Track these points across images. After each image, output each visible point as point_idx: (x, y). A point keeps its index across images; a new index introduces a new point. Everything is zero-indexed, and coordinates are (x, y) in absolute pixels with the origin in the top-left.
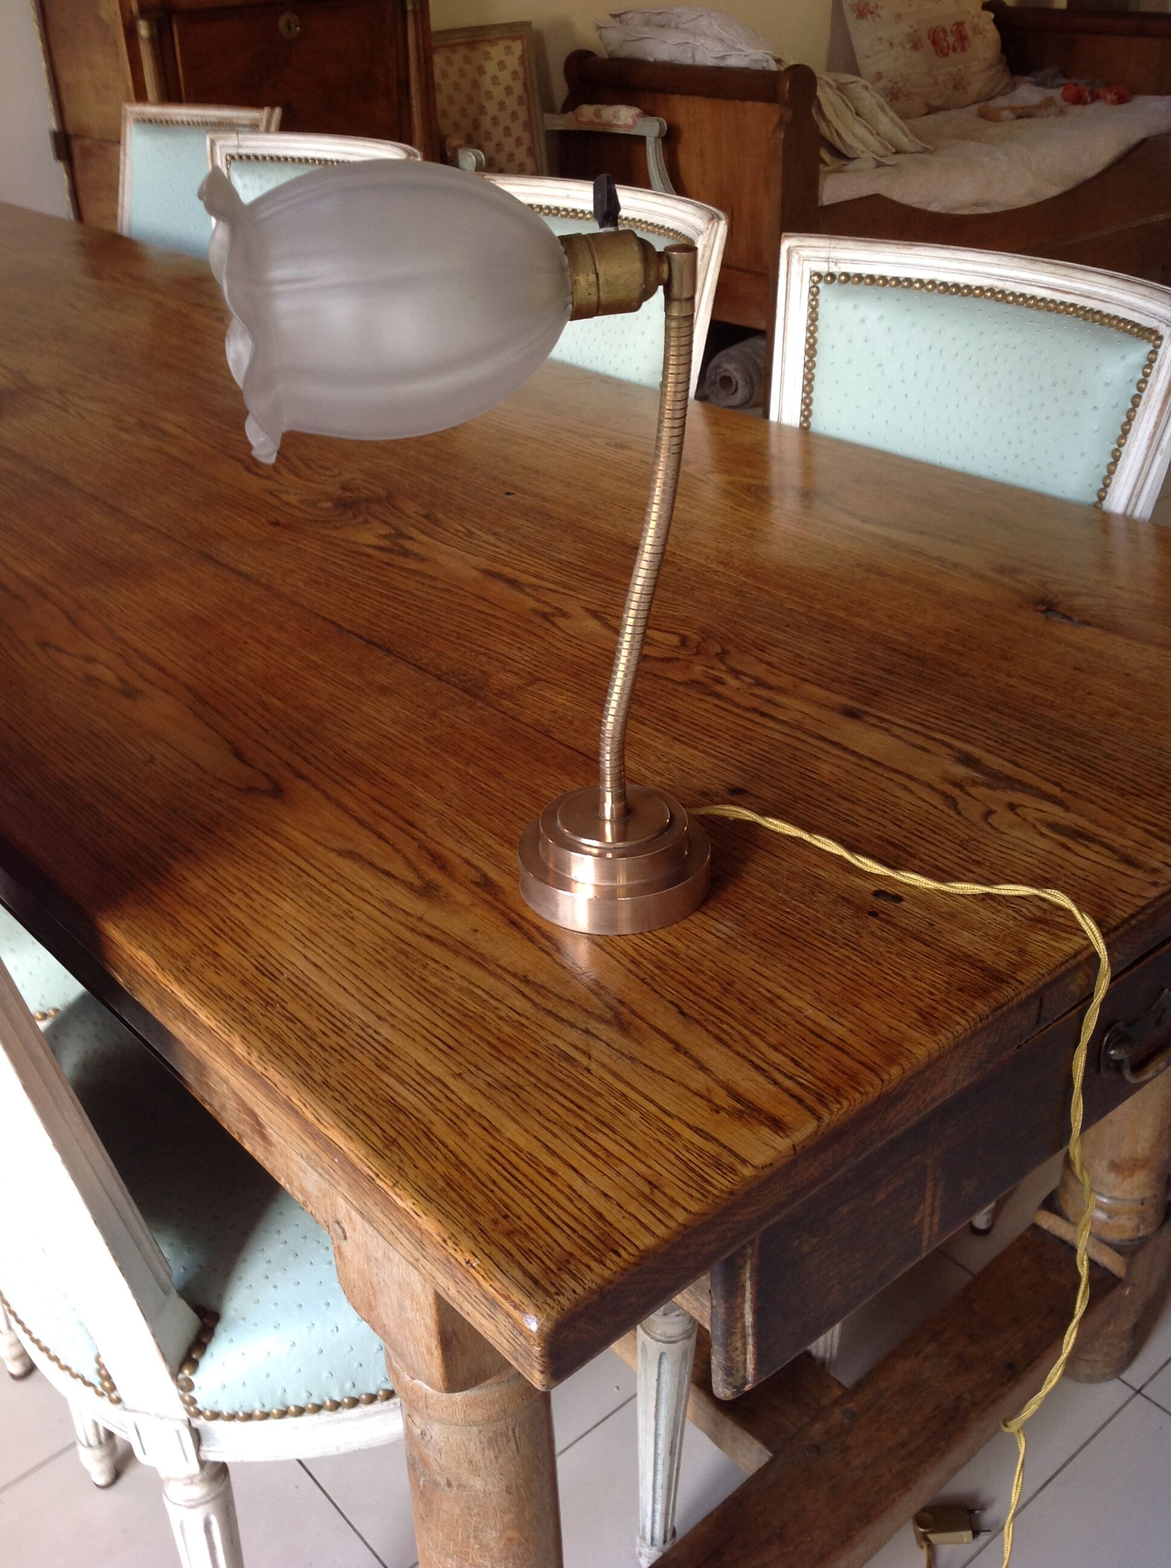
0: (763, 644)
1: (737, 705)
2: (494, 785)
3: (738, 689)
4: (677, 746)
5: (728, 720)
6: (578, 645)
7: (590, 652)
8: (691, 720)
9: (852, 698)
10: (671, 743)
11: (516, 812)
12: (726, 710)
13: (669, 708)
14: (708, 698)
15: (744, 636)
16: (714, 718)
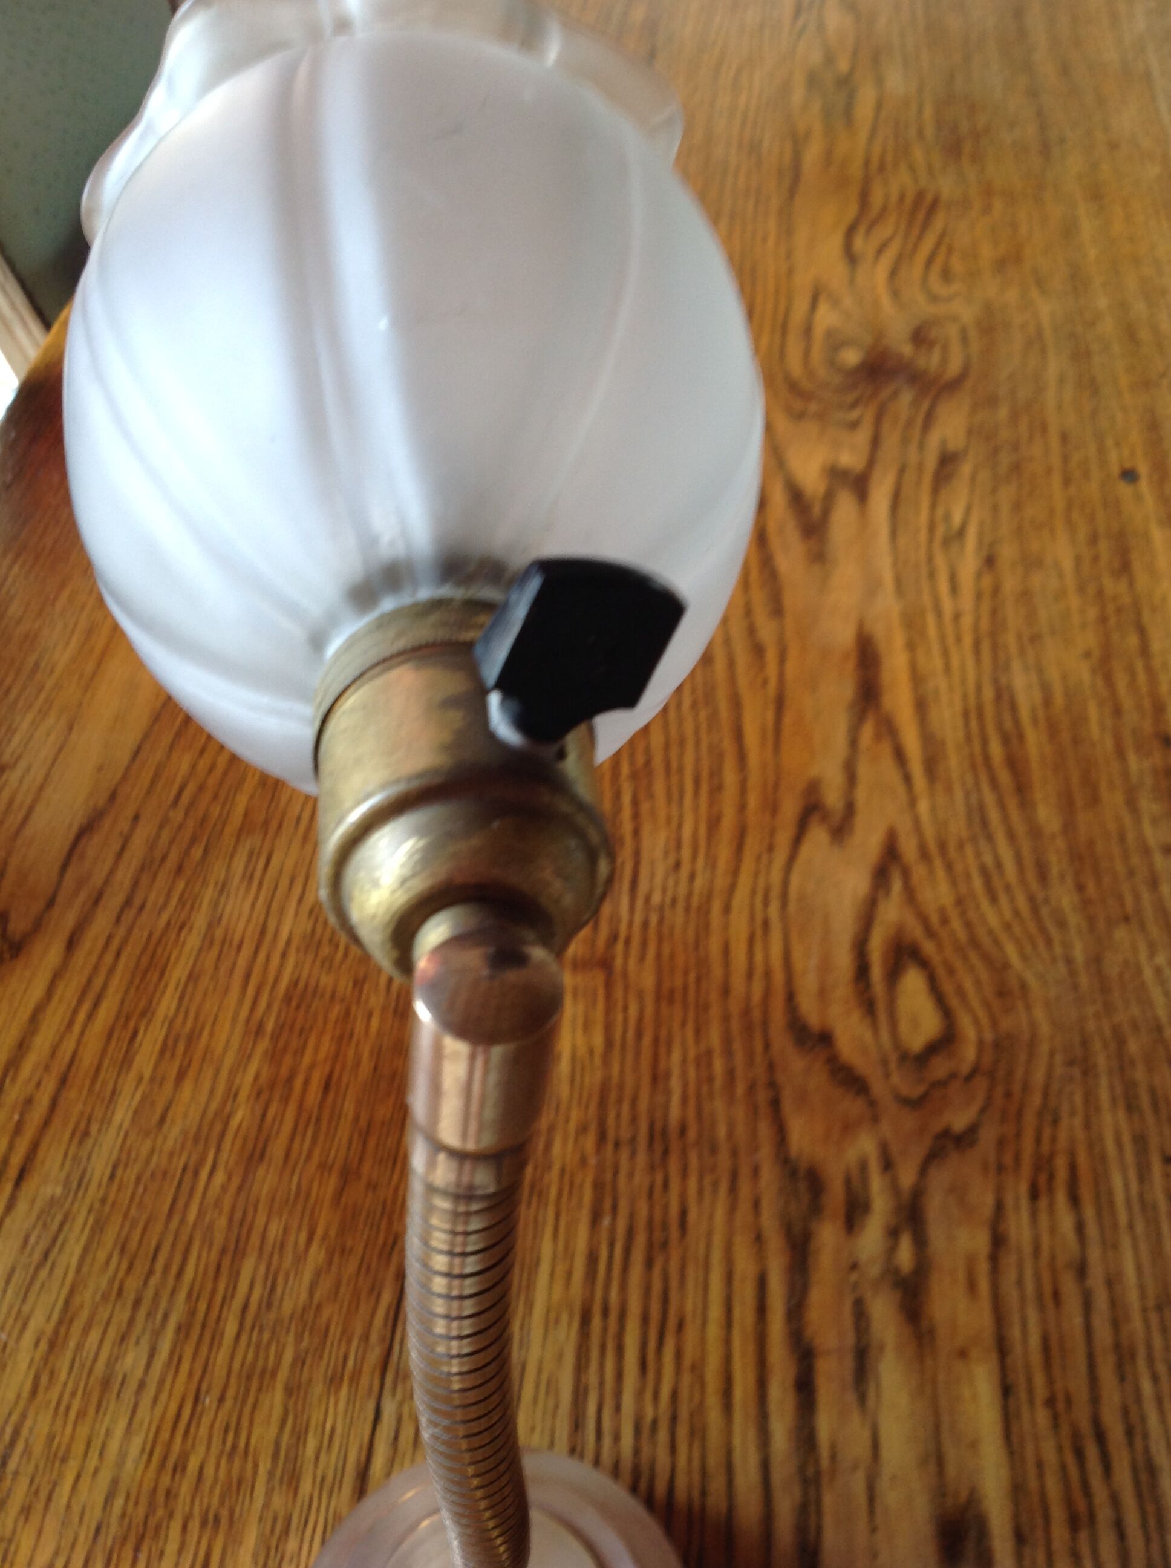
0: (1062, 1174)
1: (796, 1311)
2: (220, 1178)
3: (854, 1267)
4: (567, 1335)
5: (727, 1342)
6: (766, 924)
7: (759, 957)
8: (674, 1283)
9: (1017, 1490)
10: (564, 1318)
11: (154, 1281)
12: (761, 1309)
13: (683, 1213)
14: (775, 1243)
15: (1056, 1122)
16: (716, 1312)
